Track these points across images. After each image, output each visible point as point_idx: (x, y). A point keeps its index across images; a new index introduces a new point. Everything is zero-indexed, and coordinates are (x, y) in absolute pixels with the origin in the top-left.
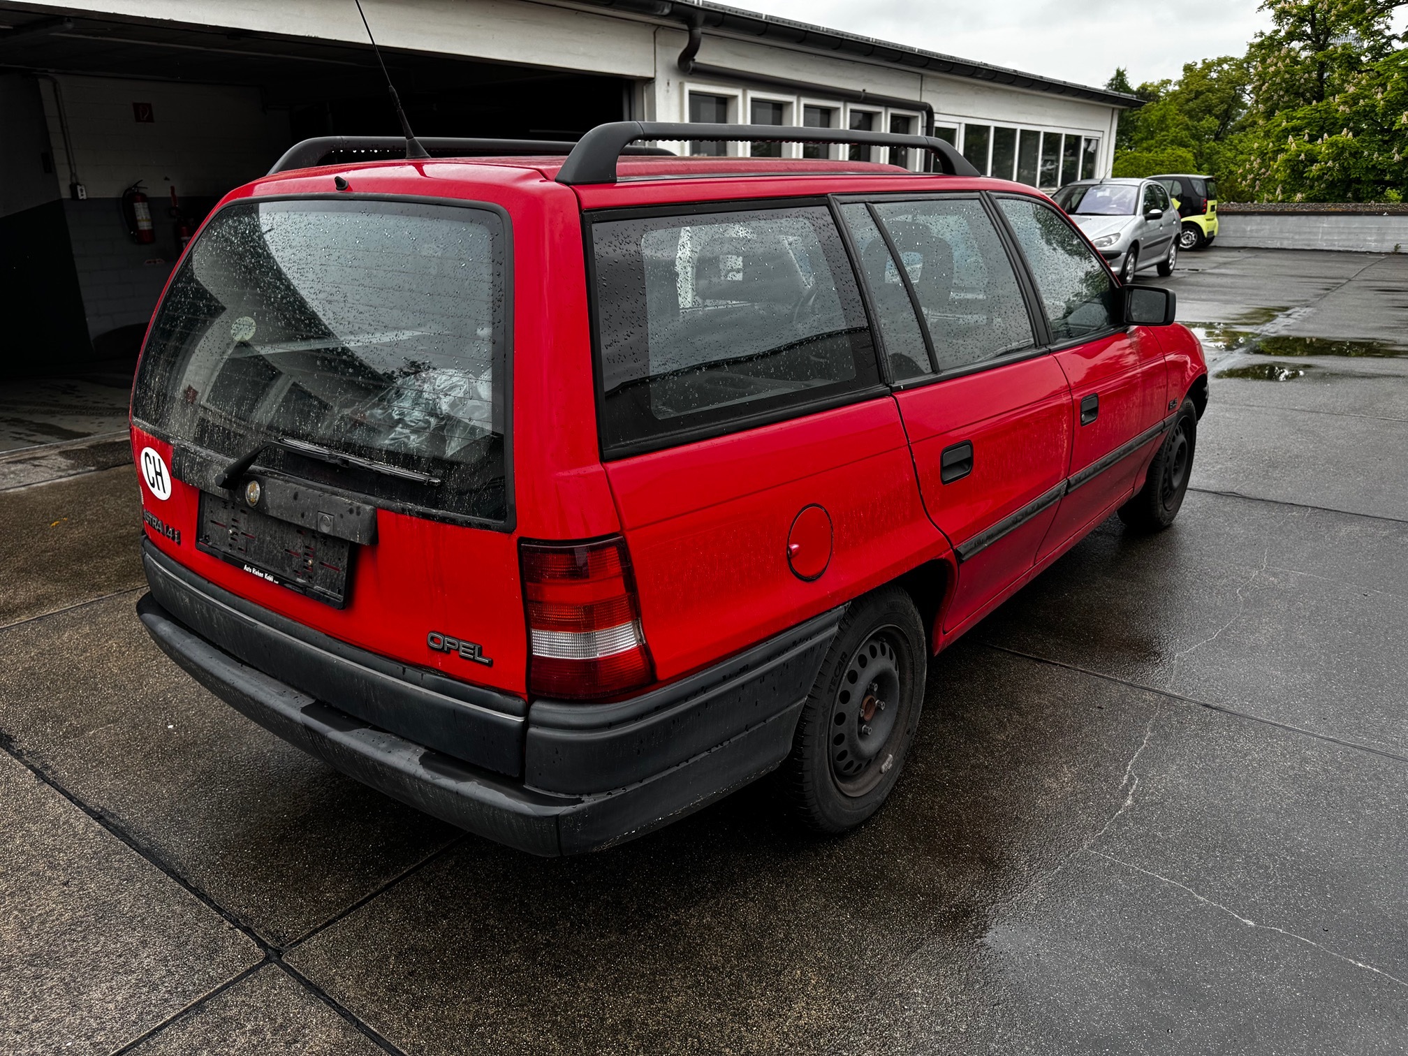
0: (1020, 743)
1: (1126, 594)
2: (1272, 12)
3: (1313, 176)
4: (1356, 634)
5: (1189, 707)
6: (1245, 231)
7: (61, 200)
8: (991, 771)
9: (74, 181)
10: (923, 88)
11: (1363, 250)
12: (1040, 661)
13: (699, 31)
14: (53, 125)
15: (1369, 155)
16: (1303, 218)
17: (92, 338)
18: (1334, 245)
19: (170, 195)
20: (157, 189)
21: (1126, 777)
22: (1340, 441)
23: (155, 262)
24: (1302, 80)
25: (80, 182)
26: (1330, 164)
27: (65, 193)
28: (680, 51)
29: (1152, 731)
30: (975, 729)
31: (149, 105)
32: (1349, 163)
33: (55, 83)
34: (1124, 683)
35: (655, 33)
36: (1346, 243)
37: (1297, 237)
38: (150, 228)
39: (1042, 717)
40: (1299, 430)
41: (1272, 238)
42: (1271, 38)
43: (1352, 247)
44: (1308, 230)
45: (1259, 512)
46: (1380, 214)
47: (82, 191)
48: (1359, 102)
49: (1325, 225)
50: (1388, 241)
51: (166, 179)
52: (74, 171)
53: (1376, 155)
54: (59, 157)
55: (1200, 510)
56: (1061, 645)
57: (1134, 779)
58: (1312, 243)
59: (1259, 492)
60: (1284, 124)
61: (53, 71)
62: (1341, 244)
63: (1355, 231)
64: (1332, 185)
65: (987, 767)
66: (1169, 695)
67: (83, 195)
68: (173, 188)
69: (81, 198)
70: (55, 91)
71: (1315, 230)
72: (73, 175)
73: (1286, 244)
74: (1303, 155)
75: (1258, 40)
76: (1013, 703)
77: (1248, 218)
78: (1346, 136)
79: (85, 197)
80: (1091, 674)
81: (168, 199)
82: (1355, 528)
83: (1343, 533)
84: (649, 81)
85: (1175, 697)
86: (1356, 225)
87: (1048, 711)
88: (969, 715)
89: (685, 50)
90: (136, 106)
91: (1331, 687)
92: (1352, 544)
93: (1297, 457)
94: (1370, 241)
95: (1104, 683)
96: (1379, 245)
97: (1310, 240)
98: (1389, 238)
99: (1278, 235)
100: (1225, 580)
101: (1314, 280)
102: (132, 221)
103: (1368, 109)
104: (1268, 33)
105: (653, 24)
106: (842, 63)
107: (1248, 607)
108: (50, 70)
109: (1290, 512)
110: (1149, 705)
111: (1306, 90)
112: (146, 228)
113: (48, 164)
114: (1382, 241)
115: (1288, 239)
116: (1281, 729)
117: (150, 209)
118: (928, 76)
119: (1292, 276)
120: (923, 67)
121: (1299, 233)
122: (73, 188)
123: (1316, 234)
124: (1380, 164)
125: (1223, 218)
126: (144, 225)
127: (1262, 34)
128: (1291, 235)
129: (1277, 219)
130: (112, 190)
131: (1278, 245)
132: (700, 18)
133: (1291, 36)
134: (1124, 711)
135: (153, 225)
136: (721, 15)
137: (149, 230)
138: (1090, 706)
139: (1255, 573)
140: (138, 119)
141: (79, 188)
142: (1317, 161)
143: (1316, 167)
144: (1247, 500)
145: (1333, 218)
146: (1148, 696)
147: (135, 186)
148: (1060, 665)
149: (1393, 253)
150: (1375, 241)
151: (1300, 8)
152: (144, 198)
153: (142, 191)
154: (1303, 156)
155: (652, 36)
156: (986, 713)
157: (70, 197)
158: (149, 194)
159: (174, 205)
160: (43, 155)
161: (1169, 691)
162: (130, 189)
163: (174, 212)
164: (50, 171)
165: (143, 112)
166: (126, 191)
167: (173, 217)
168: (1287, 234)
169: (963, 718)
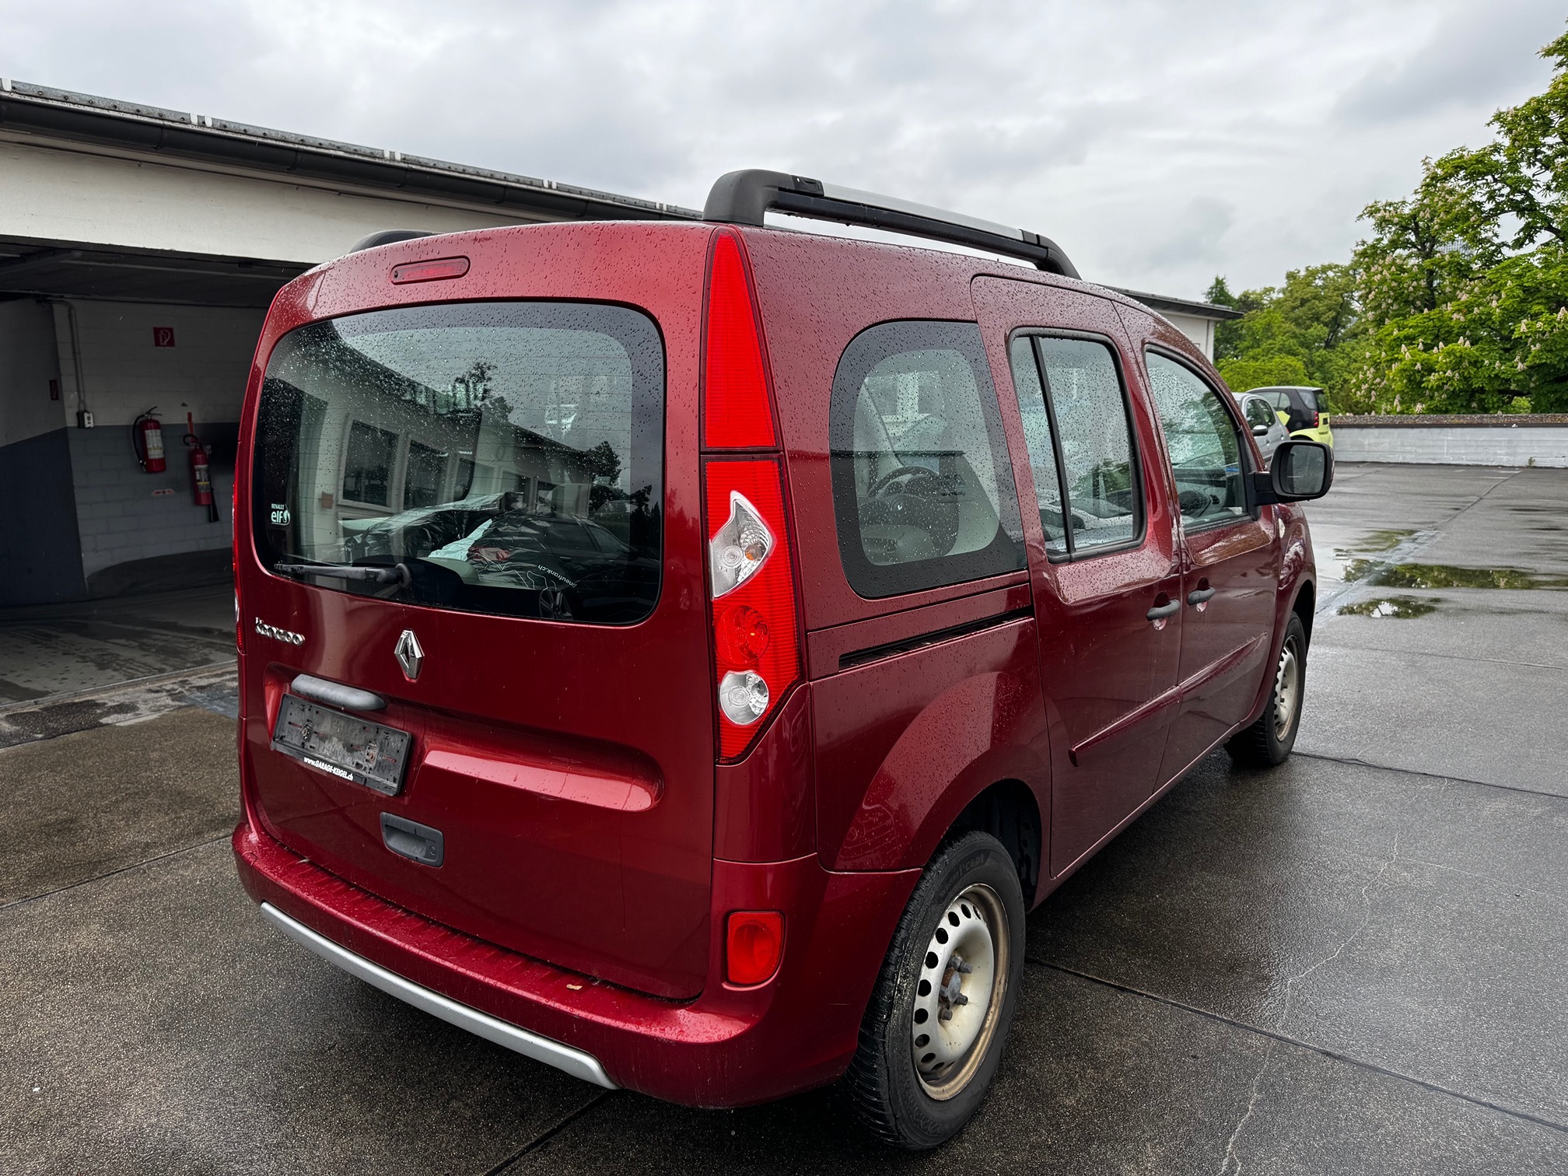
0: (1093, 1111)
1: (1229, 895)
2: (1372, 221)
3: (1432, 387)
4: (1509, 949)
5: (1305, 1055)
6: (1363, 445)
7: (66, 429)
8: (1054, 1153)
9: (82, 408)
11: (1494, 464)
12: (1123, 990)
14: (65, 351)
15: (1490, 364)
16: (1425, 430)
17: (86, 576)
18: (1462, 459)
19: (186, 422)
20: (173, 415)
21: (1226, 1161)
22: (1480, 693)
23: (164, 492)
24: (1411, 289)
25: (89, 410)
26: (1449, 373)
27: (71, 421)
29: (1260, 1091)
30: (1038, 1090)
31: (171, 330)
32: (1469, 372)
33: (71, 308)
34: (1224, 1021)
36: (1475, 457)
37: (1420, 451)
38: (161, 456)
39: (1122, 1071)
40: (1429, 680)
41: (1394, 453)
42: (1373, 246)
43: (1482, 461)
44: (1431, 443)
45: (1387, 785)
46: (1509, 425)
47: (89, 418)
48: (1473, 311)
49: (1449, 438)
50: (1520, 454)
51: (184, 405)
52: (82, 398)
53: (1497, 364)
54: (68, 384)
55: (1318, 782)
56: (1149, 967)
57: (1235, 1164)
58: (1437, 457)
59: (1386, 759)
60: (1396, 332)
61: (70, 296)
62: (1469, 458)
63: (1485, 444)
64: (1454, 395)
65: (1049, 1147)
66: (1280, 1038)
67: (89, 423)
68: (190, 415)
69: (87, 425)
70: (70, 316)
71: (1439, 443)
72: (81, 401)
73: (1409, 459)
74: (1418, 364)
75: (1361, 248)
76: (1087, 1051)
77: (1365, 431)
78: (1463, 345)
79: (92, 425)
80: (1184, 1008)
81: (185, 425)
82: (1500, 805)
83: (1486, 813)
85: (1287, 1040)
86: (1483, 438)
87: (1130, 1063)
88: (1032, 1070)
90: (157, 331)
91: (1481, 1026)
92: (1498, 826)
93: (1429, 713)
94: (1500, 454)
95: (1201, 1021)
96: (1512, 458)
97: (1435, 454)
98: (1521, 451)
99: (1400, 450)
100: (1348, 876)
101: (1441, 499)
102: (142, 450)
103: (1483, 317)
104: (1370, 241)
107: (1376, 913)
108: (66, 296)
109: (1423, 784)
110: (1255, 1053)
111: (1417, 298)
112: (157, 457)
113: (55, 391)
114: (1515, 454)
115: (1410, 453)
116: (1421, 1088)
117: (162, 436)
119: (1417, 494)
121: (1422, 447)
122: (80, 416)
123: (1441, 448)
124: (1503, 373)
125: (1337, 431)
126: (155, 452)
127: (1364, 243)
128: (1414, 449)
129: (1395, 431)
130: (124, 417)
131: (1401, 460)
133: (1394, 244)
134: (1224, 1062)
135: (164, 453)
137: (159, 459)
138: (1183, 1054)
139: (1383, 866)
140: (157, 344)
141: (86, 415)
142: (1434, 371)
143: (1433, 377)
144: (1372, 769)
145: (1459, 430)
146: (1254, 1040)
147: (149, 413)
148: (1147, 996)
149: (1528, 467)
150: (1507, 454)
151: (1401, 216)
152: (157, 425)
153: (155, 418)
154: (1418, 366)
156: (1053, 1066)
157: (76, 425)
158: (163, 421)
159: (189, 432)
160: (51, 382)
161: (1281, 1033)
162: (143, 416)
163: (189, 439)
164: (57, 398)
165: (163, 337)
166: (138, 418)
167: (188, 444)
168: (1409, 448)
169: (1025, 1074)
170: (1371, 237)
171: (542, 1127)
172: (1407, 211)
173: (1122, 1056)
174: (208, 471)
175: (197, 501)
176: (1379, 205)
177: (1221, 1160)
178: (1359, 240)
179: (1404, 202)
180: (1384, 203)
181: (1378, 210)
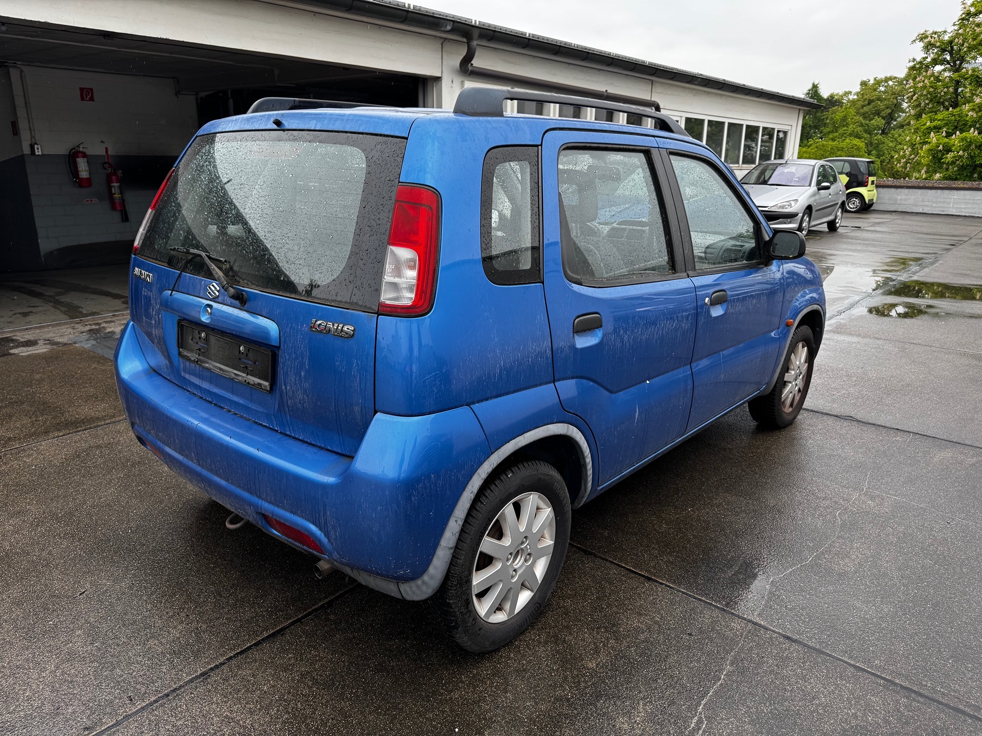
0: (607, 673)
1: (741, 511)
2: (922, 44)
3: (949, 162)
4: (935, 563)
5: (771, 638)
6: (896, 200)
7: (23, 155)
8: (570, 705)
9: (33, 141)
10: (653, 91)
12: (649, 579)
13: (475, 43)
14: (19, 101)
16: (939, 191)
17: (42, 254)
18: (962, 212)
19: (104, 154)
20: (95, 148)
21: (695, 720)
22: (946, 373)
23: (92, 201)
24: (943, 93)
25: (38, 143)
26: (961, 153)
27: (26, 150)
28: (461, 58)
29: (732, 664)
30: (571, 654)
31: (91, 90)
32: (974, 153)
33: (22, 71)
34: (718, 607)
35: (442, 44)
36: (971, 211)
37: (934, 205)
38: (88, 176)
39: (635, 642)
40: (913, 362)
41: (916, 205)
42: (921, 63)
43: (975, 213)
44: (943, 200)
45: (870, 435)
47: (38, 148)
49: (955, 197)
51: (102, 142)
52: (33, 135)
54: (23, 125)
55: (821, 432)
56: (672, 563)
57: (702, 722)
58: (945, 209)
59: (872, 417)
60: (928, 124)
61: (20, 63)
62: (967, 211)
63: (978, 202)
64: (962, 168)
65: (568, 700)
66: (756, 624)
67: (38, 152)
68: (107, 149)
70: (21, 77)
71: (948, 200)
72: (32, 137)
73: (926, 210)
74: (941, 146)
75: (912, 64)
76: (614, 625)
77: (899, 190)
78: (973, 133)
79: (40, 153)
80: (690, 596)
81: (103, 156)
82: (947, 454)
83: (936, 460)
84: (438, 79)
85: (760, 626)
87: (642, 637)
88: (571, 638)
89: (464, 57)
90: (82, 90)
91: (905, 622)
92: (943, 470)
93: (908, 385)
95: (700, 606)
97: (944, 207)
99: (920, 203)
100: (828, 502)
101: (944, 238)
102: (75, 172)
104: (918, 59)
105: (441, 38)
106: (590, 70)
107: (843, 531)
108: (18, 63)
109: (895, 437)
110: (735, 635)
111: (945, 100)
112: (85, 177)
113: (15, 129)
115: (928, 206)
116: (852, 669)
117: (88, 162)
118: (657, 82)
119: (927, 234)
120: (652, 75)
121: (936, 202)
122: (32, 147)
123: (949, 203)
125: (881, 190)
126: (84, 174)
127: (914, 60)
128: (930, 204)
129: (920, 191)
130: (61, 148)
131: (921, 211)
132: (476, 33)
133: (935, 62)
134: (711, 640)
135: (90, 174)
136: (493, 32)
137: (87, 178)
138: (682, 632)
139: (855, 495)
140: (83, 99)
141: (36, 146)
142: (951, 151)
143: (950, 155)
144: (861, 424)
145: (962, 192)
146: (736, 625)
147: (78, 146)
148: (666, 585)
151: (942, 42)
152: (84, 155)
153: (82, 150)
154: (941, 147)
155: (441, 46)
156: (586, 635)
157: (30, 153)
158: (89, 152)
159: (107, 161)
160: (12, 123)
161: (758, 620)
162: (75, 148)
163: (106, 166)
164: (17, 134)
165: (86, 94)
166: (72, 149)
167: (106, 169)
168: (927, 203)
169: (564, 641)
170: (919, 55)
171: (209, 663)
172: (946, 38)
173: (638, 631)
174: (120, 187)
175: (113, 207)
176: (928, 33)
177: (692, 718)
178: (911, 58)
179: (945, 32)
180: (931, 32)
181: (927, 37)
